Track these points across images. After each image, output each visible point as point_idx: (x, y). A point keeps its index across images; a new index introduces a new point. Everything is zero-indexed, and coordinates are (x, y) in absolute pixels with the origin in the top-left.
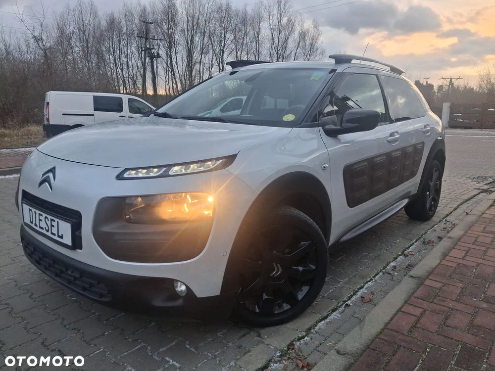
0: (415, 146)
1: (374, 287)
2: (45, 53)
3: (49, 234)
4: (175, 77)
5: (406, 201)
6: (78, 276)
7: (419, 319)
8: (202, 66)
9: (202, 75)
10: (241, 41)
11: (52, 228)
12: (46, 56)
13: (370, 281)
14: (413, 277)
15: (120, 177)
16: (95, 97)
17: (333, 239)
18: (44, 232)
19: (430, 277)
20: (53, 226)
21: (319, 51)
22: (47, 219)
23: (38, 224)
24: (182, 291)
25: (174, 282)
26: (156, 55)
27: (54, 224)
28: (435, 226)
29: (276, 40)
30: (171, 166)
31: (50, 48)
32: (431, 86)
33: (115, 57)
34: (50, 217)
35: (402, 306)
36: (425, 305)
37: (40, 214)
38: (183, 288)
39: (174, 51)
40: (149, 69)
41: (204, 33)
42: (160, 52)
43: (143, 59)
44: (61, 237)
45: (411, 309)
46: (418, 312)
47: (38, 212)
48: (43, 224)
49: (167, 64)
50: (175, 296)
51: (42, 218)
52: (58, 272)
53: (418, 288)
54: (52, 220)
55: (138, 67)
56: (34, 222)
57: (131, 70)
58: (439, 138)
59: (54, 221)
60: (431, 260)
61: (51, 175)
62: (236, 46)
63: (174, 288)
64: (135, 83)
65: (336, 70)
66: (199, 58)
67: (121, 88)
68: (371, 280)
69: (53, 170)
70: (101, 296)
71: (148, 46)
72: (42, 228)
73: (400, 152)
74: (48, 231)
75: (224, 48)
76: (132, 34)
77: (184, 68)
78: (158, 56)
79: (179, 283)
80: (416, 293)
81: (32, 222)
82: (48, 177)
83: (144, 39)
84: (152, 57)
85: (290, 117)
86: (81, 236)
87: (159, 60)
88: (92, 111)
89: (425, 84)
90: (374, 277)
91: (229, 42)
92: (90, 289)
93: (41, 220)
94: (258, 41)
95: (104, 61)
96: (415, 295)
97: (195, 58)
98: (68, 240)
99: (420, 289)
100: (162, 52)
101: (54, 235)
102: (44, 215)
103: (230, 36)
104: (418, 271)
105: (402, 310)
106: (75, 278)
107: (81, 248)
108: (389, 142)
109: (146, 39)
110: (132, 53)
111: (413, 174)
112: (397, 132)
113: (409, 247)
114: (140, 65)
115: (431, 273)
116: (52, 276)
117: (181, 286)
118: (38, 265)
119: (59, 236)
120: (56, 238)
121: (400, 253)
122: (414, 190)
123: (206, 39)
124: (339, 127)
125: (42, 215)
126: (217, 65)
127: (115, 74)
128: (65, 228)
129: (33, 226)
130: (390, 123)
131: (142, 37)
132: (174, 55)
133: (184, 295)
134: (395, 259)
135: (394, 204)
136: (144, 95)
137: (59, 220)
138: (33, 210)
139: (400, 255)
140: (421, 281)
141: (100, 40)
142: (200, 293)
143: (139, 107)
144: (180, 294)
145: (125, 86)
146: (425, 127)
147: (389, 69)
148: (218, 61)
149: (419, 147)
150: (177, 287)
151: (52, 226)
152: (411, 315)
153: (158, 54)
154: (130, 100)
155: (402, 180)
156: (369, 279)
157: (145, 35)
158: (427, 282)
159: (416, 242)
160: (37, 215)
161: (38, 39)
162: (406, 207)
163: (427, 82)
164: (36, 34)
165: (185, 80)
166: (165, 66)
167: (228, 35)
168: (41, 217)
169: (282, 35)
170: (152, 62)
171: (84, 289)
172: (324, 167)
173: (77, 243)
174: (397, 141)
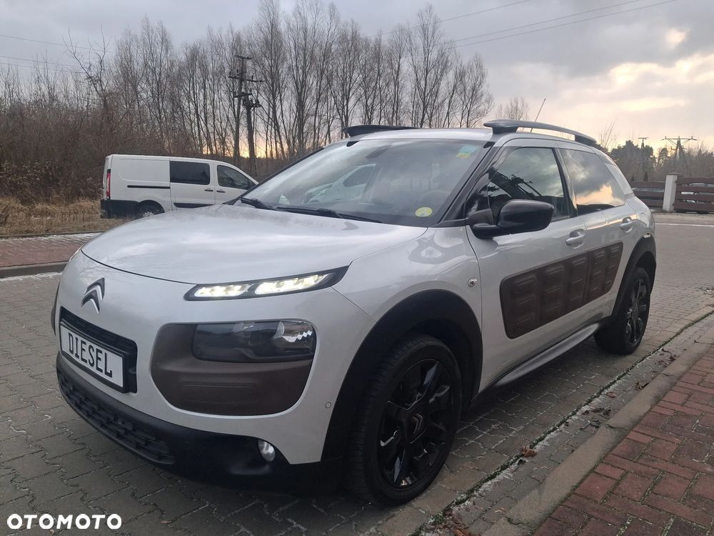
0: (607, 249)
1: (558, 440)
2: (105, 101)
3: (94, 369)
4: (279, 133)
5: (595, 327)
6: (130, 428)
7: (618, 483)
8: (317, 119)
9: (317, 131)
10: (374, 84)
11: (99, 361)
12: (105, 104)
13: (553, 431)
14: (612, 427)
15: (189, 297)
16: (172, 163)
17: (484, 382)
18: (88, 365)
19: (636, 429)
20: (100, 359)
21: (484, 99)
22: (91, 349)
23: (79, 354)
24: (268, 454)
25: (259, 443)
26: (254, 102)
27: (101, 356)
28: (648, 358)
29: (423, 83)
30: (256, 283)
31: (111, 93)
32: (648, 150)
33: (196, 105)
34: (95, 347)
35: (596, 466)
36: (628, 465)
37: (83, 342)
38: (271, 450)
39: (279, 98)
40: (243, 121)
41: (322, 72)
42: (260, 99)
43: (236, 109)
44: (110, 375)
45: (608, 470)
46: (617, 474)
47: (80, 339)
48: (86, 356)
49: (269, 116)
50: (260, 460)
51: (86, 347)
52: (105, 422)
53: (619, 443)
54: (98, 351)
55: (228, 120)
56: (75, 352)
57: (219, 124)
58: (646, 236)
59: (101, 352)
60: (639, 405)
61: (98, 288)
62: (365, 92)
63: (258, 450)
64: (223, 142)
65: (493, 143)
66: (314, 107)
67: (205, 148)
68: (555, 429)
69: (101, 283)
70: (160, 457)
71: (243, 90)
72: (85, 361)
73: (585, 258)
74: (92, 365)
75: (349, 94)
76: (222, 72)
77: (292, 121)
78: (258, 104)
79: (266, 444)
80: (616, 449)
81: (72, 352)
82: (95, 291)
83: (237, 81)
84: (249, 106)
85: (425, 212)
86: (136, 375)
87: (258, 110)
88: (167, 183)
89: (640, 147)
90: (559, 426)
91: (356, 85)
92: (146, 447)
93: (84, 350)
94: (397, 84)
95: (182, 110)
96: (615, 451)
97: (307, 108)
98: (118, 379)
99: (621, 444)
100: (263, 99)
101: (101, 371)
102: (89, 343)
103: (357, 76)
104: (619, 419)
105: (596, 470)
106: (127, 432)
107: (135, 391)
108: (569, 244)
109: (242, 80)
110: (221, 99)
111: (605, 289)
112: (581, 230)
113: (609, 386)
114: (231, 116)
115: (637, 422)
116: (96, 426)
117: (268, 447)
118: (78, 410)
119: (106, 373)
120: (103, 375)
121: (595, 394)
122: (608, 311)
123: (324, 81)
124: (494, 226)
125: (85, 343)
126: (339, 117)
127: (196, 128)
128: (115, 363)
129: (73, 356)
130: (571, 217)
131: (235, 78)
132: (278, 103)
133: (272, 459)
134: (590, 401)
135: (577, 331)
136: (237, 159)
137: (107, 352)
138: (75, 335)
139: (595, 397)
140: (623, 433)
141: (177, 80)
142: (293, 458)
143: (232, 177)
144: (267, 459)
145: (209, 145)
146: (625, 221)
147: (573, 138)
148: (340, 111)
149: (614, 250)
150: (263, 447)
151: (98, 359)
152: (608, 477)
153: (257, 101)
154: (220, 168)
155: (589, 298)
156: (551, 428)
157: (240, 76)
158: (632, 435)
159: (619, 379)
160: (79, 343)
161: (94, 80)
162: (596, 334)
163: (643, 144)
164: (93, 73)
165: (294, 138)
166: (266, 117)
167: (355, 75)
168: (84, 346)
169: (431, 75)
170: (249, 113)
171: (138, 447)
172: (472, 283)
173: (130, 385)
174: (580, 243)
